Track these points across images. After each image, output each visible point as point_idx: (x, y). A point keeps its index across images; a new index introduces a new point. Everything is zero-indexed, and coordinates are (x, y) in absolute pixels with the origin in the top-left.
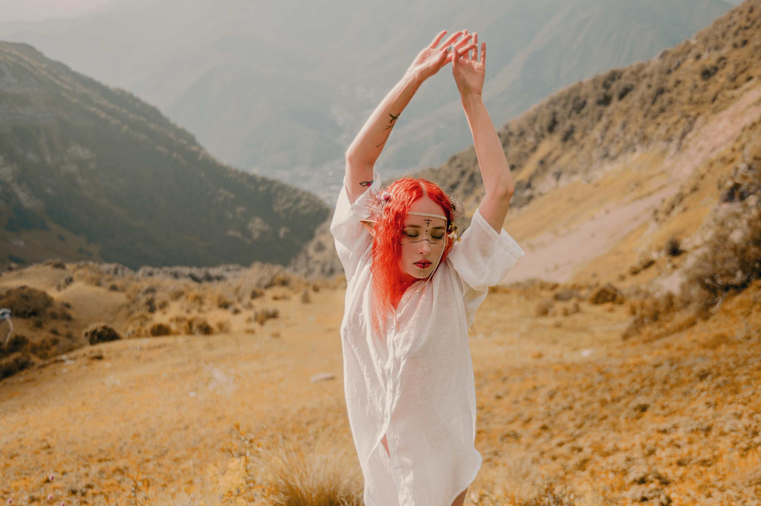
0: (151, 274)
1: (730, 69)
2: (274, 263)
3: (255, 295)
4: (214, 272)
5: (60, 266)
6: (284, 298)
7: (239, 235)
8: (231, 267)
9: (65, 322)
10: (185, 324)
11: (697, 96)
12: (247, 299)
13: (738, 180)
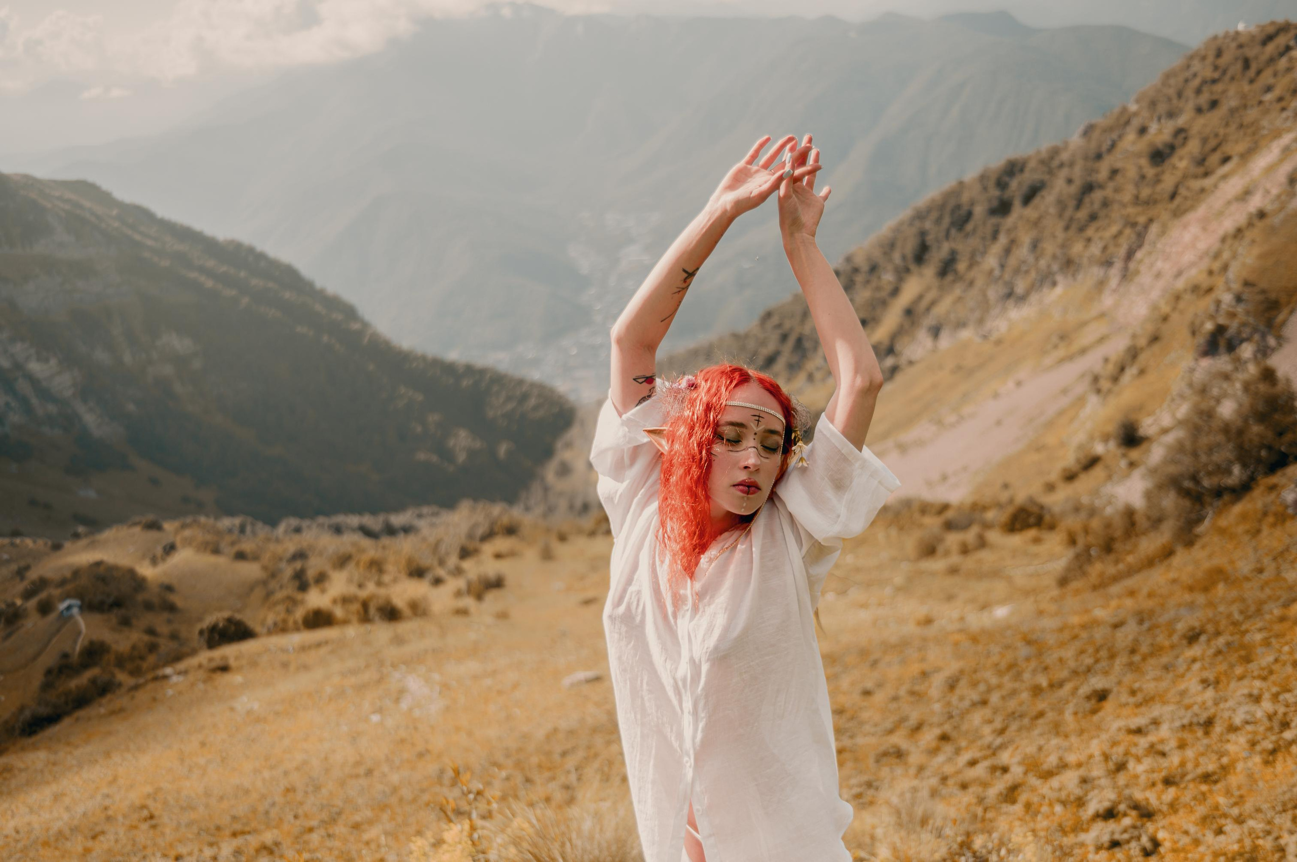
0: (298, 530)
1: (1193, 147)
2: (492, 500)
3: (465, 553)
4: (397, 520)
5: (153, 526)
6: (512, 554)
7: (434, 458)
8: (425, 510)
9: (166, 615)
10: (356, 607)
11: (1145, 192)
12: (453, 561)
13: (1222, 320)
